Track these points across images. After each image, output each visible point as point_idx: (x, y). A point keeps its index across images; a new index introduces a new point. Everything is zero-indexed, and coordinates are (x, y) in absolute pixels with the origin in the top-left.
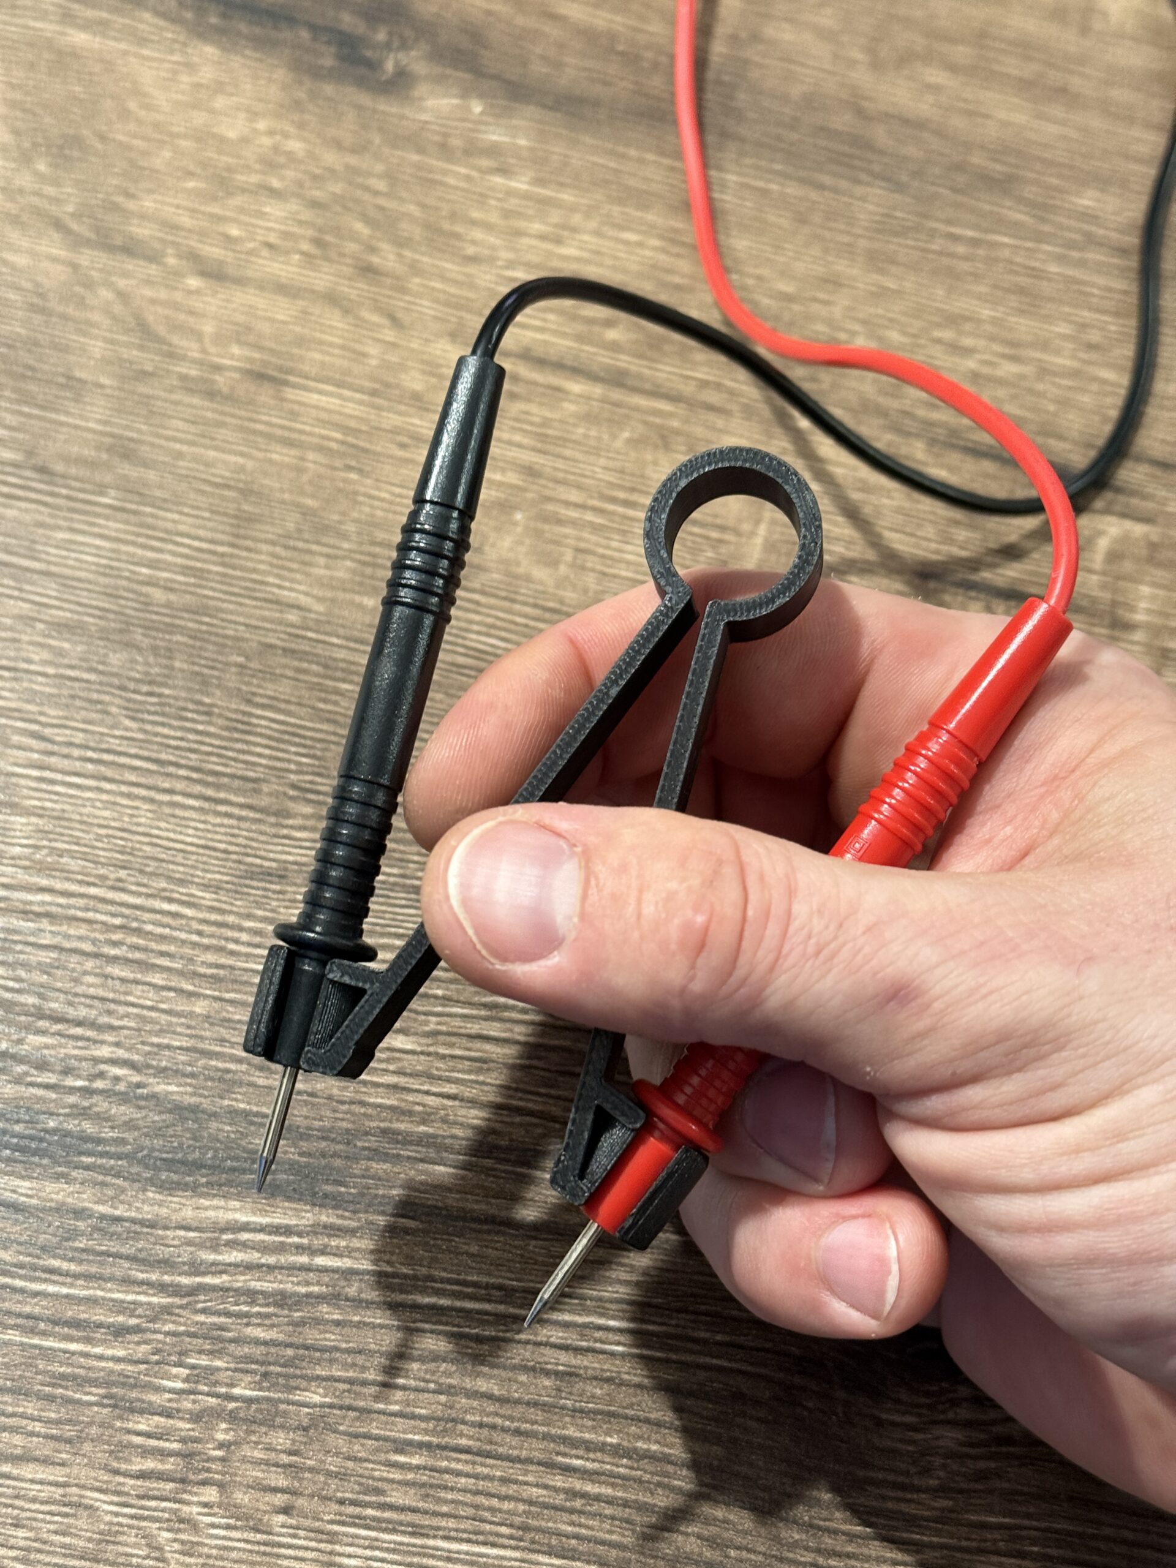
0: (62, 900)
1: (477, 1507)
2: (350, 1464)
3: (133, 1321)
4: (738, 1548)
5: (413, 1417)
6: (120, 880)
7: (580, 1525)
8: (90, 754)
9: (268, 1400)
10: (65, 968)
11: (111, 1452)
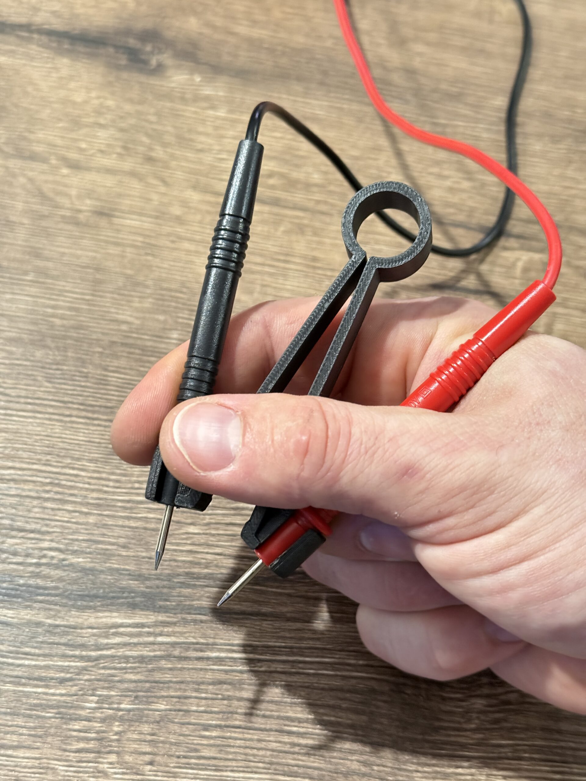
0: (20, 472)
1: (246, 754)
2: (181, 738)
3: (68, 676)
4: (378, 765)
5: (211, 712)
6: (48, 460)
7: (299, 760)
8: (30, 401)
9: (138, 709)
10: (23, 505)
11: (62, 741)
